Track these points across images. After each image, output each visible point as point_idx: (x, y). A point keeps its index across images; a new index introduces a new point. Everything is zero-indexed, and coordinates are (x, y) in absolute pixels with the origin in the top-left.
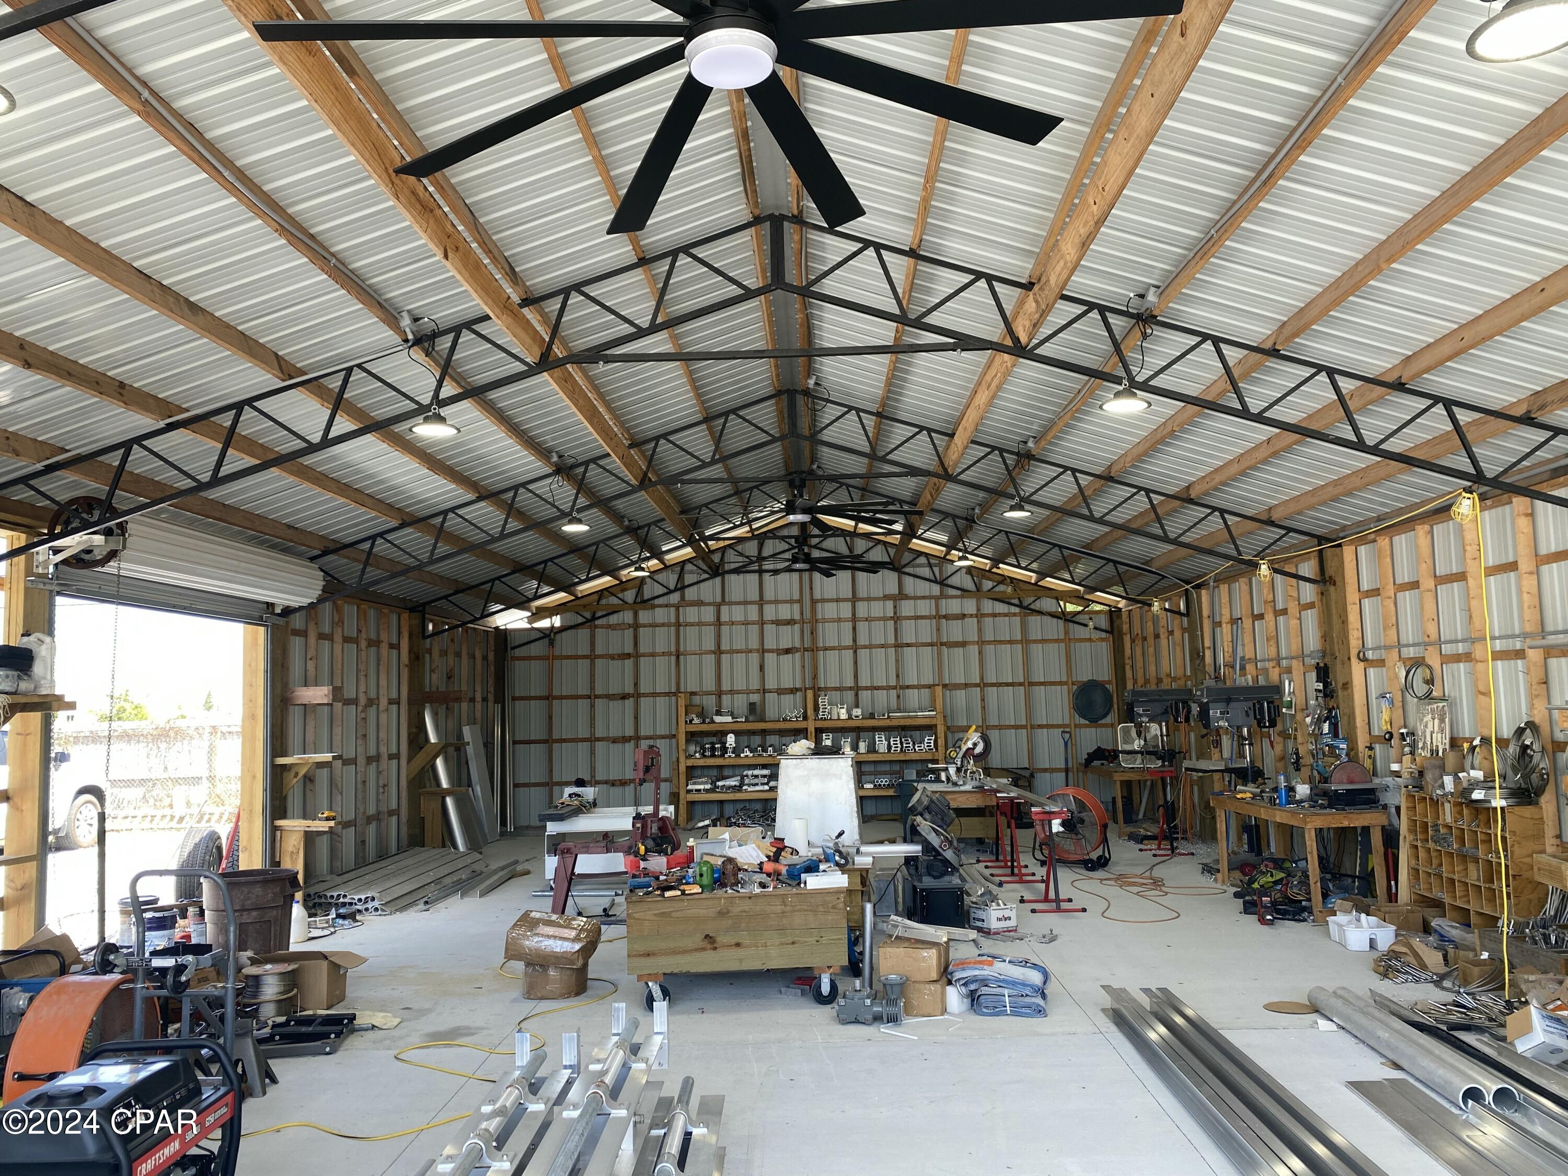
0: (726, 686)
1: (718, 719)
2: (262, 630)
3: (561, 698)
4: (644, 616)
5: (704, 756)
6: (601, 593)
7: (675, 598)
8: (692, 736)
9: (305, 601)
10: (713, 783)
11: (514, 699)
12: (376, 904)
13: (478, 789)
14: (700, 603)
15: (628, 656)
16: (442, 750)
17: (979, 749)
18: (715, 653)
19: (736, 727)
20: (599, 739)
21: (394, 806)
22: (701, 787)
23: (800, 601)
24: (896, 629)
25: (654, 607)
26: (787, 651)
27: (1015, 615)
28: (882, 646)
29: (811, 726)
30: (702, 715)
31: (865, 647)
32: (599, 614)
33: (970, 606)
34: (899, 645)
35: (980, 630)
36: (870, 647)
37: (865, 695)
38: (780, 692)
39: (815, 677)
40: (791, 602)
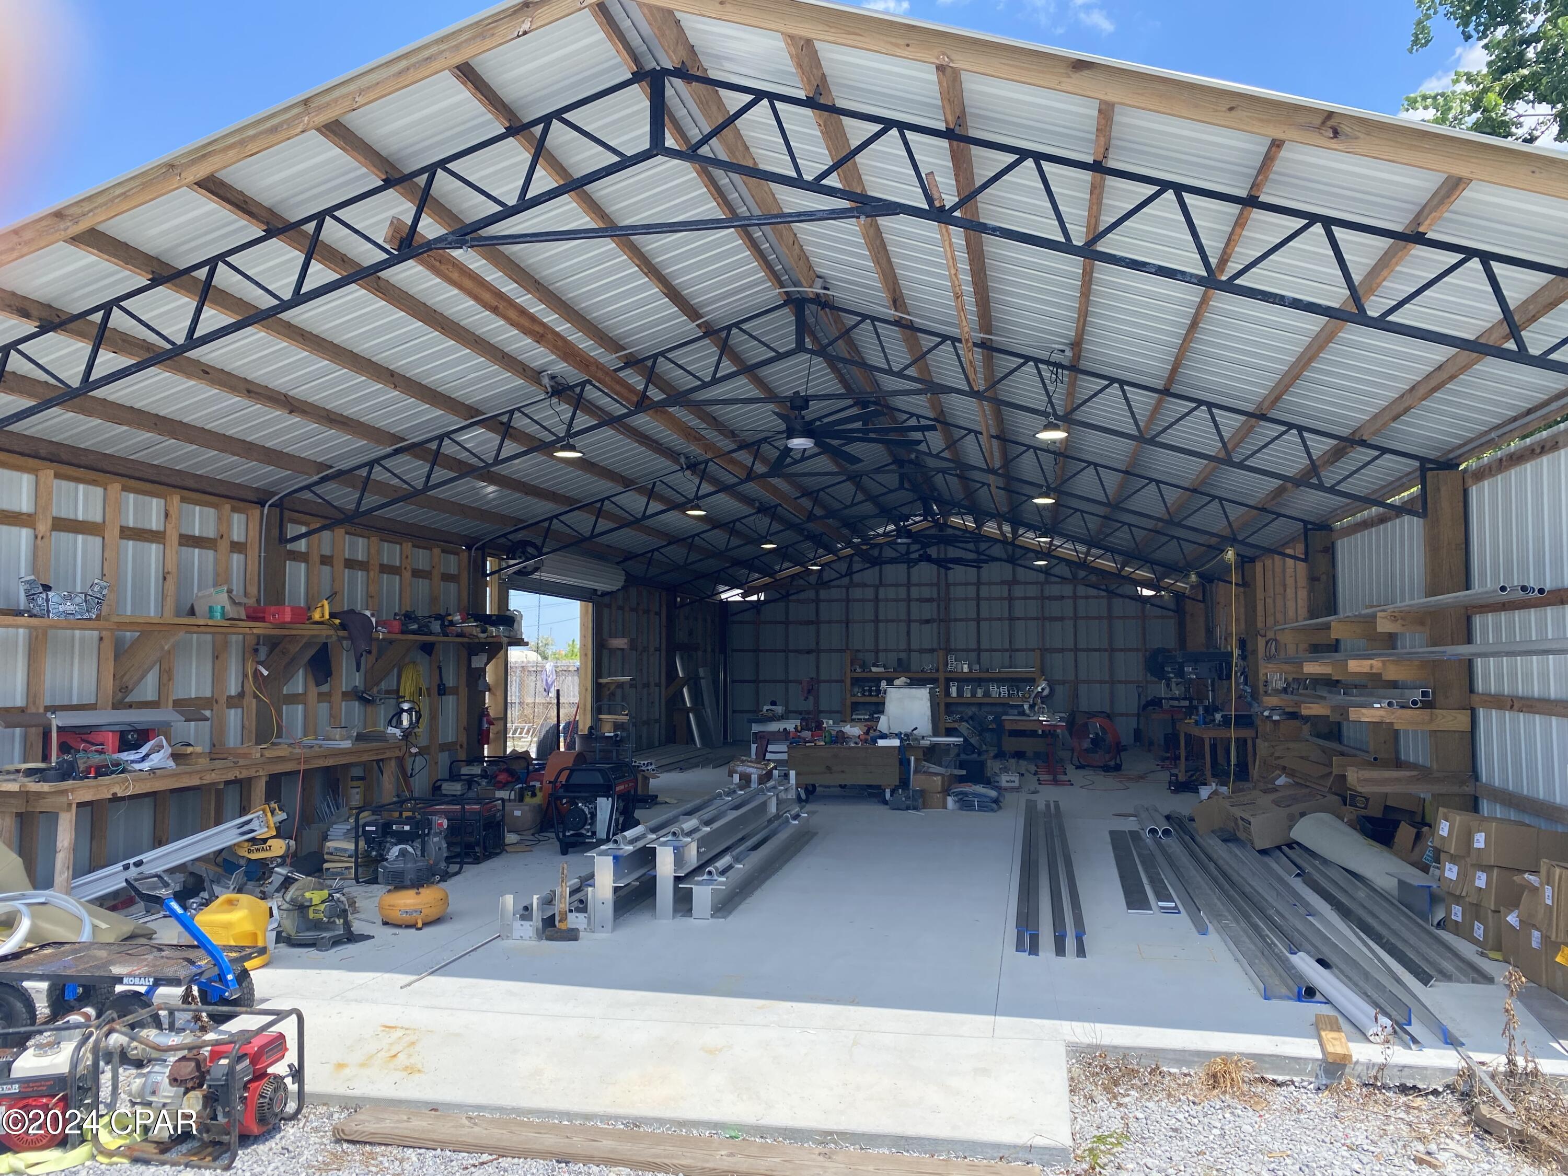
0: (882, 646)
1: (874, 669)
2: (590, 604)
3: (765, 651)
4: (823, 594)
5: (863, 695)
6: (793, 577)
7: (846, 580)
8: (856, 681)
9: (614, 588)
10: (871, 715)
11: (734, 651)
12: (653, 767)
13: (709, 711)
14: (865, 585)
15: (812, 623)
16: (686, 681)
17: (1046, 692)
18: (873, 621)
19: (887, 675)
20: (791, 682)
21: (657, 717)
22: (862, 717)
23: (938, 585)
24: (1010, 607)
25: (829, 588)
26: (927, 622)
27: (1103, 597)
28: (999, 619)
29: (941, 676)
30: (864, 666)
31: (986, 619)
32: (792, 592)
33: (1067, 590)
34: (1011, 619)
35: (1075, 609)
36: (990, 619)
37: (985, 656)
38: (922, 651)
39: (948, 641)
40: (931, 585)
